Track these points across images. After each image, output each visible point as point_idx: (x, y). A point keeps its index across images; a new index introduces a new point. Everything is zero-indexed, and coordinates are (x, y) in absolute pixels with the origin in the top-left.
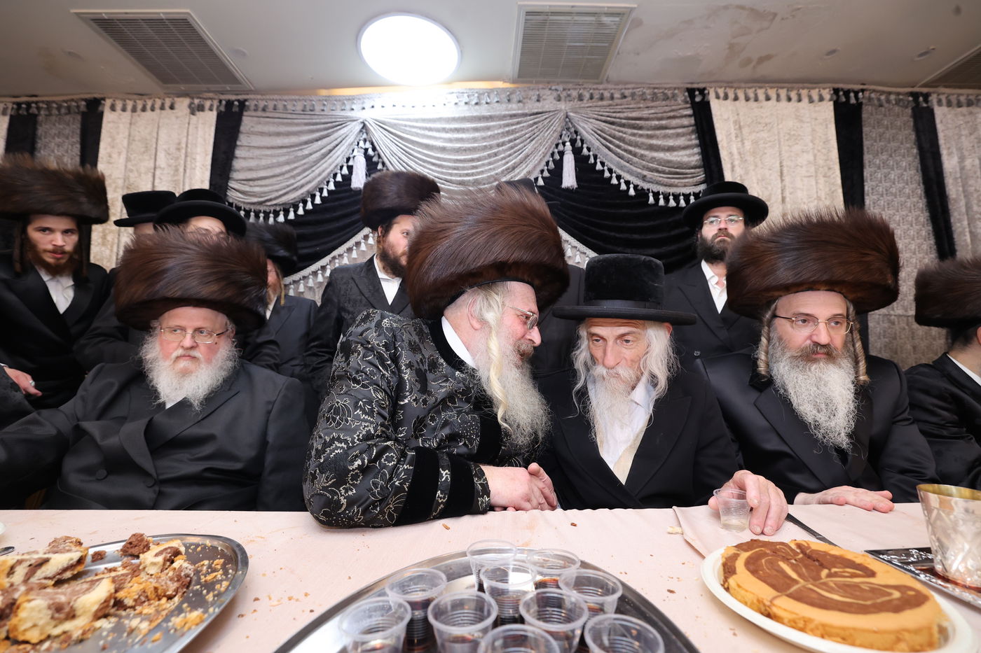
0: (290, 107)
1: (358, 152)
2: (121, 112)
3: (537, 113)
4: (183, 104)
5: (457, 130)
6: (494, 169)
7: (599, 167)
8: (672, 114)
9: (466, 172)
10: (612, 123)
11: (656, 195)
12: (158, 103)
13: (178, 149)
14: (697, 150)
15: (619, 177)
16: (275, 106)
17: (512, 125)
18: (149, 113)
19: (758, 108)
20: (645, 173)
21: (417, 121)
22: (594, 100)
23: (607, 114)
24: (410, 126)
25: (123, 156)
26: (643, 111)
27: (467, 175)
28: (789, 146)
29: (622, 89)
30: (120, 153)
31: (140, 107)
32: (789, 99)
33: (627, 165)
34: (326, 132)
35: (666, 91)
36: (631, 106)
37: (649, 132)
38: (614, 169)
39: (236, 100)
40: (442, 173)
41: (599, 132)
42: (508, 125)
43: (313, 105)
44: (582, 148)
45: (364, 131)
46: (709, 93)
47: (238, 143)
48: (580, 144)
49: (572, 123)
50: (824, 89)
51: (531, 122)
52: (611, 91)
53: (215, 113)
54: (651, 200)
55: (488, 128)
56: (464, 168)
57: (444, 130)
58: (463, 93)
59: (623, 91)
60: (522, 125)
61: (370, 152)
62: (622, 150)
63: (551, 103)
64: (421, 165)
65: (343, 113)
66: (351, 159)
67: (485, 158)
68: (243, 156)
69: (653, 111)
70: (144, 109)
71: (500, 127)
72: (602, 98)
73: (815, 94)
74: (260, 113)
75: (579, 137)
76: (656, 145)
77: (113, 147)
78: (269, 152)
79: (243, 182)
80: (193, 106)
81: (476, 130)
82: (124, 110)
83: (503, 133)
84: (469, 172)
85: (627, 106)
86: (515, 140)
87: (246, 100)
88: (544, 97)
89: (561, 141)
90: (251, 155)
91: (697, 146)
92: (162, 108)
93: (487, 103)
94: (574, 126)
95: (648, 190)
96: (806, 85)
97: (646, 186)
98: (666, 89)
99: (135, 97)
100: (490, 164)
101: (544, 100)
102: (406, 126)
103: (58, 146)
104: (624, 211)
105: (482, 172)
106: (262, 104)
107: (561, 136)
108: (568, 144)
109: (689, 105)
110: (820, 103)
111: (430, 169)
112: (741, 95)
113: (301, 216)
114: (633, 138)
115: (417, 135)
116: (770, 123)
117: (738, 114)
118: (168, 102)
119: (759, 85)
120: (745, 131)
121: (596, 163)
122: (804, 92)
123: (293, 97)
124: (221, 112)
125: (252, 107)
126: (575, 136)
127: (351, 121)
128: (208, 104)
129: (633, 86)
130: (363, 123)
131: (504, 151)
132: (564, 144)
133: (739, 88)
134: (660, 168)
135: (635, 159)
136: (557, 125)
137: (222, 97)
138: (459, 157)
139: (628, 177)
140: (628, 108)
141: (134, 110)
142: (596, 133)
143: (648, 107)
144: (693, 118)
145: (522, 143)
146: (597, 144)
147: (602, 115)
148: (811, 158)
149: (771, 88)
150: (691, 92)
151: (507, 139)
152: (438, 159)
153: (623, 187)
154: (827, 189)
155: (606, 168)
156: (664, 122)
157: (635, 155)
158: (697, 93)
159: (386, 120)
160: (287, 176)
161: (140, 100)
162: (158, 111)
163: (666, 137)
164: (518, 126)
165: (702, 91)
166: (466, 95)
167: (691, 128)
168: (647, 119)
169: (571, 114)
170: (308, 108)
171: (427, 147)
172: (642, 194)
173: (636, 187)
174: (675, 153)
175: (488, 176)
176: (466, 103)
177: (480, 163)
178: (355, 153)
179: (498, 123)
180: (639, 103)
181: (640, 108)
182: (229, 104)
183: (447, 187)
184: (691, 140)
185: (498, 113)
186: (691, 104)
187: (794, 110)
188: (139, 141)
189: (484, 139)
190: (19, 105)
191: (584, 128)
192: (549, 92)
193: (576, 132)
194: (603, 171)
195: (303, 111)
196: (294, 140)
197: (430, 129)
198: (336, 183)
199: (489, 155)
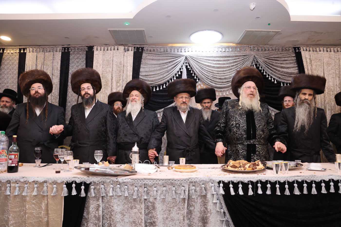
0: (159, 50)
1: (184, 66)
2: (99, 51)
3: (245, 55)
4: (121, 48)
5: (218, 61)
6: (231, 74)
7: (265, 74)
8: (289, 56)
9: (222, 75)
10: (269, 59)
11: (283, 83)
12: (113, 48)
13: (121, 64)
14: (297, 68)
15: (271, 77)
16: (154, 50)
17: (236, 59)
18: (109, 51)
19: (317, 54)
20: (280, 76)
21: (204, 57)
22: (263, 51)
23: (267, 56)
24: (202, 59)
25: (101, 66)
26: (279, 55)
27: (222, 76)
28: (327, 67)
29: (272, 47)
30: (100, 65)
31: (106, 49)
32: (327, 51)
33: (274, 73)
34: (173, 60)
35: (287, 48)
36: (275, 53)
37: (282, 62)
38: (270, 74)
39: (140, 47)
40: (214, 75)
41: (265, 62)
42: (235, 59)
43: (167, 50)
44: (259, 67)
45: (186, 59)
46: (301, 49)
47: (142, 62)
48: (259, 66)
49: (256, 59)
50: (339, 48)
51: (242, 58)
52: (269, 48)
53: (133, 52)
54: (282, 85)
55: (228, 60)
56: (221, 74)
57: (214, 60)
58: (219, 47)
59: (272, 48)
60: (240, 59)
61: (188, 67)
62: (272, 68)
63: (249, 52)
64: (206, 72)
65: (178, 53)
66: (182, 69)
67: (228, 70)
68: (143, 67)
69: (282, 55)
70: (107, 50)
71: (232, 60)
72: (265, 50)
73: (335, 49)
74: (149, 52)
75: (258, 63)
76: (284, 67)
77: (98, 63)
78: (153, 66)
79: (144, 76)
80: (125, 49)
81: (224, 60)
82: (101, 50)
83: (233, 62)
84: (223, 75)
85: (274, 53)
86: (237, 64)
87: (143, 47)
88: (246, 49)
89: (252, 65)
90: (146, 67)
91: (297, 67)
92: (114, 49)
93: (228, 51)
94: (256, 60)
95: (281, 81)
96: (333, 46)
97: (280, 80)
98: (286, 47)
99: (104, 45)
100: (229, 72)
101: (246, 50)
102: (201, 58)
103: (77, 62)
104: (273, 88)
105: (227, 75)
106: (149, 49)
107: (252, 63)
108: (255, 66)
109: (294, 53)
110: (337, 53)
111: (209, 74)
112: (311, 49)
113: (165, 88)
114: (276, 64)
115: (204, 62)
116: (321, 59)
117: (310, 56)
118: (116, 47)
119: (317, 46)
120: (313, 62)
121: (264, 72)
122: (332, 49)
123: (160, 46)
124: (135, 51)
125: (146, 50)
126: (257, 63)
127: (182, 56)
128: (130, 48)
129: (275, 46)
130: (186, 57)
131: (234, 68)
132: (253, 65)
133: (311, 47)
134: (285, 74)
135: (277, 72)
136: (251, 60)
137: (135, 46)
138: (219, 70)
139: (274, 77)
140: (274, 54)
141: (104, 50)
142: (264, 63)
143: (281, 54)
144: (295, 57)
145: (240, 65)
146: (264, 66)
147: (266, 57)
148: (334, 71)
149: (321, 47)
150: (295, 48)
151: (235, 64)
152: (212, 70)
153: (273, 80)
154: (339, 82)
155: (267, 74)
156: (286, 59)
157: (277, 70)
158: (297, 49)
159: (194, 56)
160: (159, 74)
161: (106, 46)
162: (112, 50)
163: (287, 64)
164: (238, 60)
165: (299, 48)
166: (220, 48)
167: (295, 61)
168: (281, 58)
169: (256, 56)
170: (165, 51)
171: (208, 66)
172: (279, 83)
173: (277, 81)
174: (290, 69)
175: (229, 77)
176: (221, 51)
177: (226, 72)
178: (183, 67)
179: (232, 58)
180: (277, 52)
181: (278, 54)
182: (138, 48)
183: (216, 80)
184: (295, 65)
185: (231, 55)
186: (295, 52)
187: (329, 55)
188: (106, 61)
189: (227, 64)
190: (65, 48)
191: (260, 61)
192: (248, 48)
193: (257, 62)
194: (266, 75)
195: (164, 52)
196: (161, 62)
197: (209, 60)
198: (176, 77)
199: (229, 69)
